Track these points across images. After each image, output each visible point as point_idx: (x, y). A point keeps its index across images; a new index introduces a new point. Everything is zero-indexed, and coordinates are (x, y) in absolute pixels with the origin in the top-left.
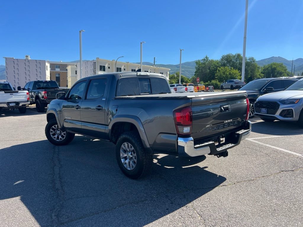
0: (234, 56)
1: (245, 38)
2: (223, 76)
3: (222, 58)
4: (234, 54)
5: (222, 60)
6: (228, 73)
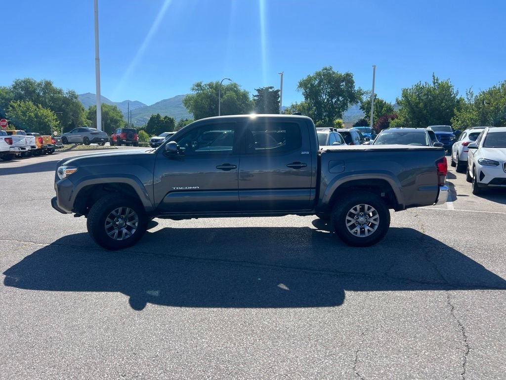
0: (39, 85)
1: (97, 59)
2: (22, 120)
3: (14, 83)
4: (38, 81)
5: (14, 88)
6: (32, 114)
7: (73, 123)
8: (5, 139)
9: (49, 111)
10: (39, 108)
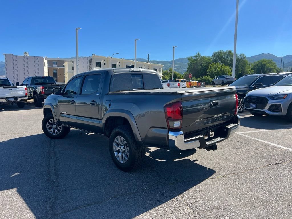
0: (226, 53)
1: (236, 35)
2: (214, 72)
6: (219, 69)
7: (242, 72)
8: (167, 84)
9: (228, 67)
10: (223, 66)
